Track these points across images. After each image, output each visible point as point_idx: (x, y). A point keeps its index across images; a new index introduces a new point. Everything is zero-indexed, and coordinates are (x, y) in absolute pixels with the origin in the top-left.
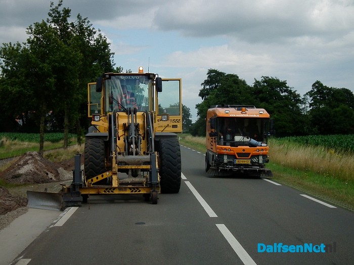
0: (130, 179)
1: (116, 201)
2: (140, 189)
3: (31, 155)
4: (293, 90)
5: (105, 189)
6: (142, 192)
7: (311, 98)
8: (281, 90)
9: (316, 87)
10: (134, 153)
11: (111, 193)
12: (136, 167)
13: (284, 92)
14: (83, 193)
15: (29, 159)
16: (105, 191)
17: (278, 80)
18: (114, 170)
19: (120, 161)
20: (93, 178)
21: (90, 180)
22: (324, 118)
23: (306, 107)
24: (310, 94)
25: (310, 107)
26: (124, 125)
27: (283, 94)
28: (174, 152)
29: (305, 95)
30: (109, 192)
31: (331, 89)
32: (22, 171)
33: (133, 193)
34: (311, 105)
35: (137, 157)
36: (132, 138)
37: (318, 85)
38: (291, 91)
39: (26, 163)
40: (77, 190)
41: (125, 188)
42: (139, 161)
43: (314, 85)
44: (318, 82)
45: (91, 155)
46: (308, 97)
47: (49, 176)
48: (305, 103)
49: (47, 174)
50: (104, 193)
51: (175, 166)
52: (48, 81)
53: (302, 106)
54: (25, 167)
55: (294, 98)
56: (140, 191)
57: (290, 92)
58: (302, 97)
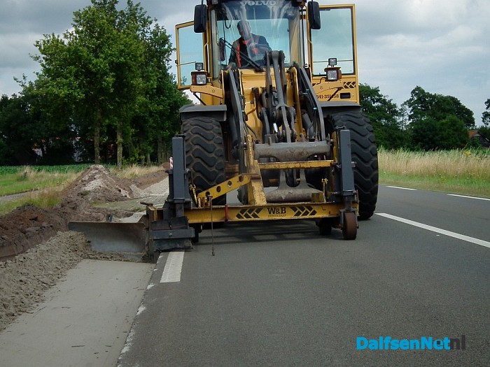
0: (284, 192)
1: (257, 237)
2: (315, 208)
3: (97, 169)
4: (388, 99)
5: (238, 212)
6: (320, 214)
7: (411, 108)
8: (373, 100)
9: (416, 94)
10: (289, 138)
11: (253, 219)
12: (298, 165)
13: (377, 102)
14: (193, 220)
15: (96, 173)
16: (239, 216)
17: (368, 87)
18: (253, 171)
19: (262, 153)
20: (210, 190)
21: (203, 194)
22: (428, 132)
23: (404, 121)
24: (409, 103)
25: (409, 120)
26: (255, 91)
27: (376, 104)
28: (363, 136)
29: (402, 105)
30: (247, 216)
31: (434, 97)
32: (89, 187)
33: (300, 217)
34: (410, 117)
35: (296, 144)
36: (280, 108)
37: (418, 92)
38: (384, 100)
39: (92, 178)
40: (180, 213)
41: (282, 207)
42: (300, 154)
43: (413, 92)
44: (418, 88)
45: (198, 144)
46: (407, 107)
47: (122, 193)
48: (403, 115)
49: (120, 191)
50: (236, 219)
51: (366, 162)
52: (105, 81)
53: (399, 119)
54: (92, 182)
55: (389, 109)
56: (314, 213)
57: (384, 102)
58: (399, 108)
